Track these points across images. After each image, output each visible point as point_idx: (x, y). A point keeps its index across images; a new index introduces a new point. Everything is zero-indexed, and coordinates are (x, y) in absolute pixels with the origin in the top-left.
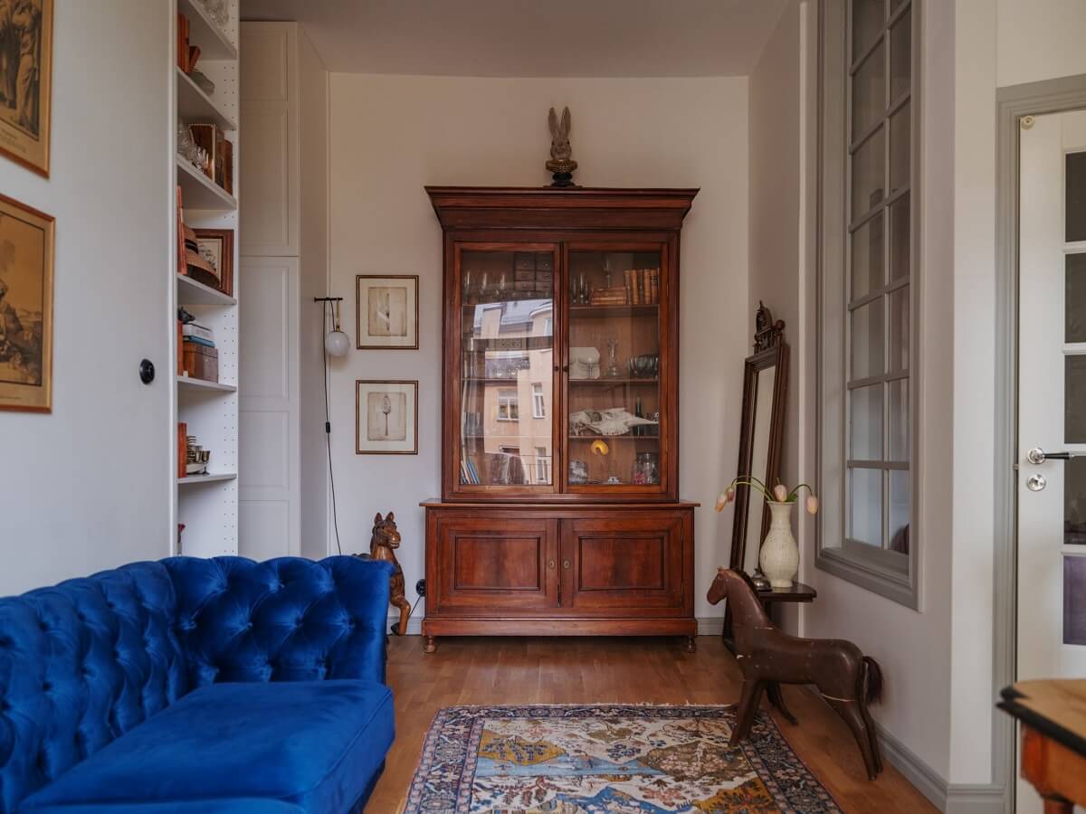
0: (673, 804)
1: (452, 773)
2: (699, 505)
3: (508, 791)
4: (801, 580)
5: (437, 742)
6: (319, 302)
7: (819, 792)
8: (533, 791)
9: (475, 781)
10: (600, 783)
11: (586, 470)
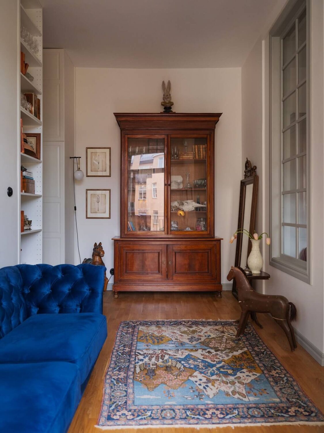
0: (215, 361)
1: (128, 348)
2: (223, 239)
3: (150, 355)
4: (264, 270)
5: (121, 335)
6: (72, 158)
7: (272, 356)
8: (160, 355)
9: (137, 351)
10: (186, 352)
11: (177, 225)
